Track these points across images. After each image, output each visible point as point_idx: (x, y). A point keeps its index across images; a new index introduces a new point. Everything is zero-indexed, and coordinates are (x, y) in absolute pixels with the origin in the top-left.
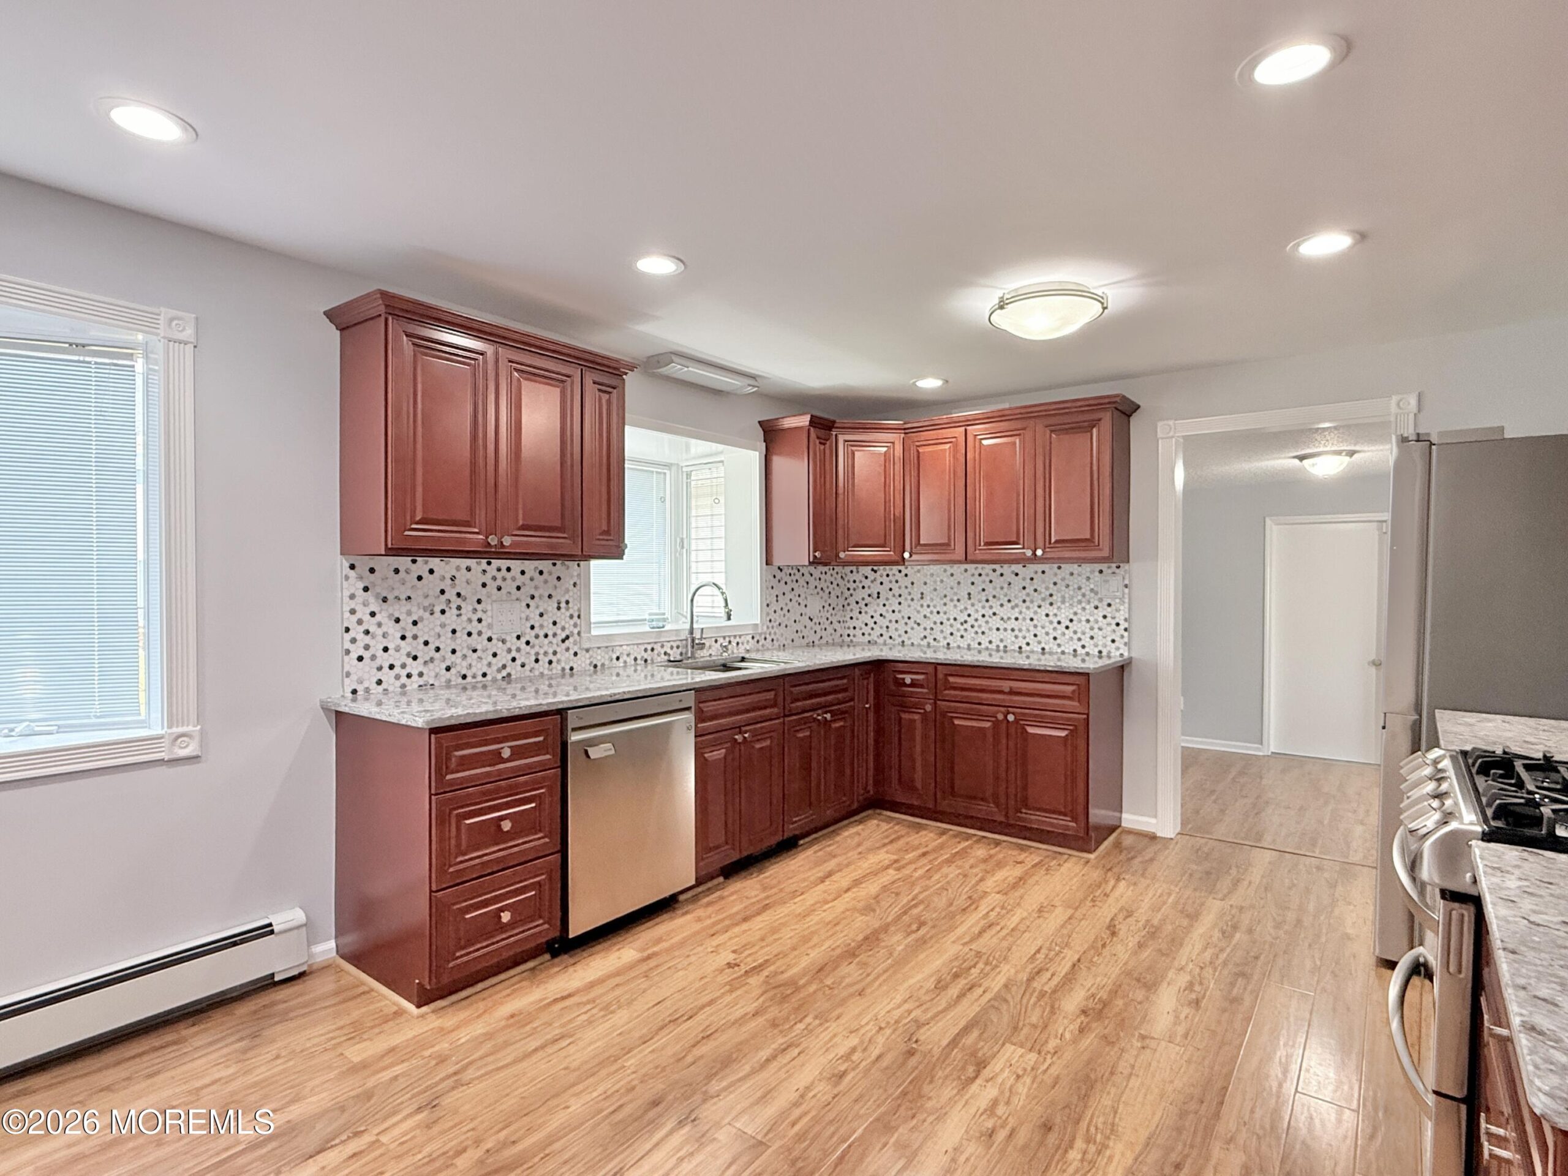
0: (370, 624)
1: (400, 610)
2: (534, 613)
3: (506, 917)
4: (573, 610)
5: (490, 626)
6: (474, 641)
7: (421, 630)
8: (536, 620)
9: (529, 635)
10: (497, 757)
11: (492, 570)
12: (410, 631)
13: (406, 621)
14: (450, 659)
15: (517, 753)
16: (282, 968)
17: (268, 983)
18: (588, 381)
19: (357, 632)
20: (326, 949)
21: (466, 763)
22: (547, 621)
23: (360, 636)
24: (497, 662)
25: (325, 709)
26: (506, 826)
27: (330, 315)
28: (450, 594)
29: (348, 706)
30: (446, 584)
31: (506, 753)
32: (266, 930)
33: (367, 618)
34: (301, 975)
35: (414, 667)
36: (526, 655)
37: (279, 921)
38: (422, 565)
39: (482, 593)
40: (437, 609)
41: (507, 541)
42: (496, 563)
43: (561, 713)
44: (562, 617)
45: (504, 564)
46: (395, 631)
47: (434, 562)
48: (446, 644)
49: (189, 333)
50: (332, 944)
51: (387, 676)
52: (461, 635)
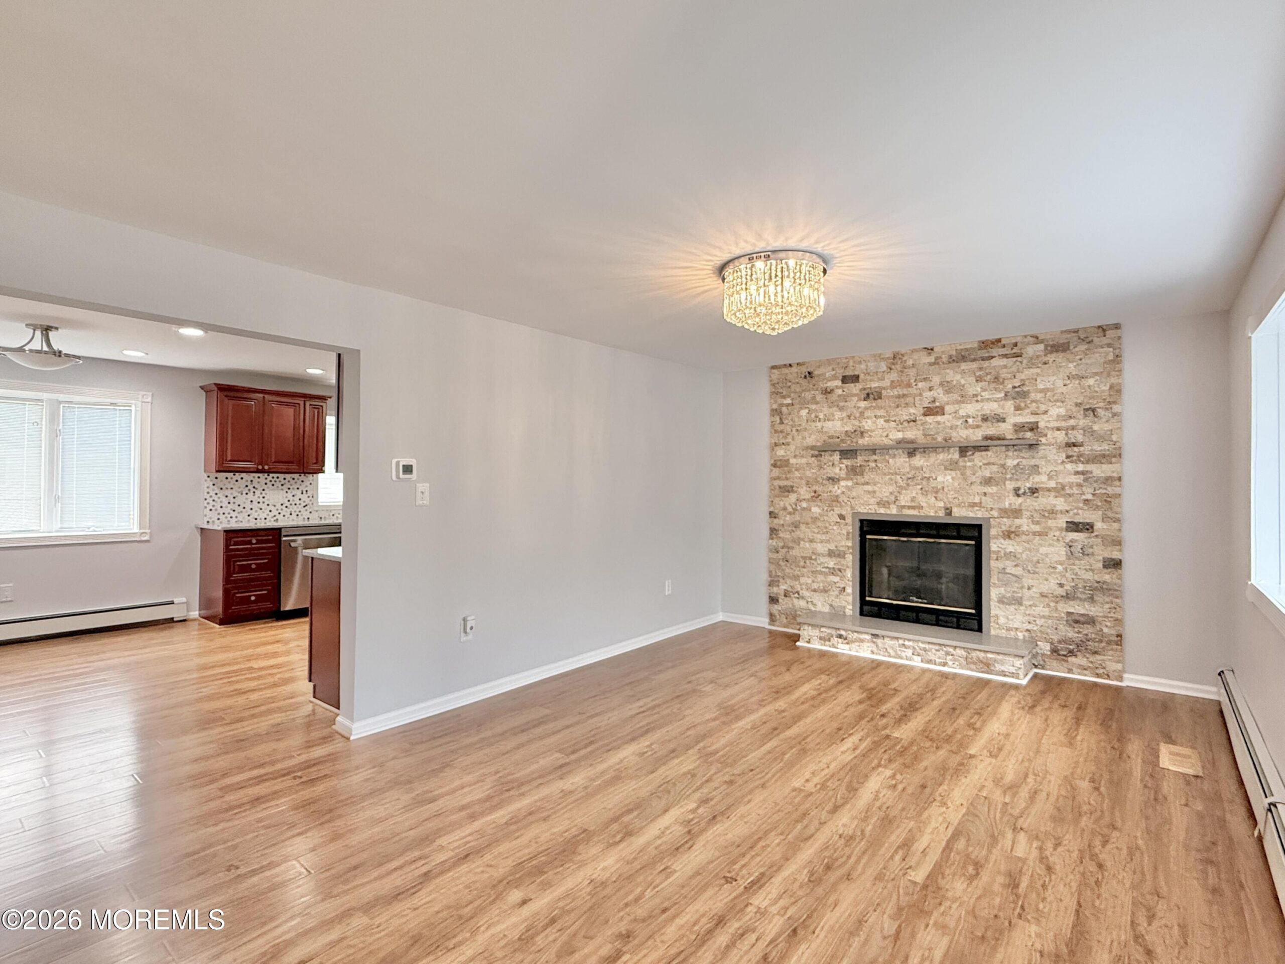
0: (215, 498)
1: (228, 493)
2: (290, 496)
3: (253, 598)
4: (310, 494)
5: (268, 500)
6: (261, 505)
7: (238, 501)
8: (291, 498)
9: (288, 504)
10: (250, 543)
11: (270, 478)
12: (232, 500)
13: (230, 497)
14: (250, 512)
15: (258, 542)
16: (177, 616)
17: (171, 620)
18: (308, 404)
19: (210, 500)
20: (195, 614)
21: (236, 544)
22: (296, 498)
23: (211, 502)
24: (272, 514)
25: (197, 528)
26: (254, 566)
27: (202, 388)
28: (250, 487)
29: (206, 526)
30: (249, 483)
31: (254, 541)
32: (172, 603)
33: (214, 495)
34: (185, 620)
35: (234, 514)
36: (286, 512)
37: (176, 601)
38: (238, 476)
39: (265, 487)
40: (244, 493)
41: (266, 467)
42: (271, 475)
43: (279, 530)
44: (304, 497)
45: (275, 475)
46: (225, 501)
47: (243, 475)
48: (248, 506)
49: (149, 399)
50: (197, 613)
51: (221, 517)
52: (255, 503)
